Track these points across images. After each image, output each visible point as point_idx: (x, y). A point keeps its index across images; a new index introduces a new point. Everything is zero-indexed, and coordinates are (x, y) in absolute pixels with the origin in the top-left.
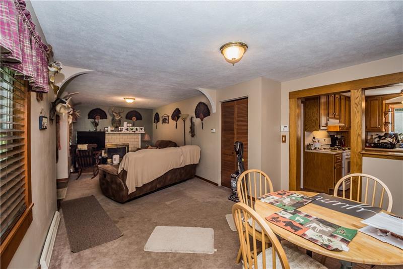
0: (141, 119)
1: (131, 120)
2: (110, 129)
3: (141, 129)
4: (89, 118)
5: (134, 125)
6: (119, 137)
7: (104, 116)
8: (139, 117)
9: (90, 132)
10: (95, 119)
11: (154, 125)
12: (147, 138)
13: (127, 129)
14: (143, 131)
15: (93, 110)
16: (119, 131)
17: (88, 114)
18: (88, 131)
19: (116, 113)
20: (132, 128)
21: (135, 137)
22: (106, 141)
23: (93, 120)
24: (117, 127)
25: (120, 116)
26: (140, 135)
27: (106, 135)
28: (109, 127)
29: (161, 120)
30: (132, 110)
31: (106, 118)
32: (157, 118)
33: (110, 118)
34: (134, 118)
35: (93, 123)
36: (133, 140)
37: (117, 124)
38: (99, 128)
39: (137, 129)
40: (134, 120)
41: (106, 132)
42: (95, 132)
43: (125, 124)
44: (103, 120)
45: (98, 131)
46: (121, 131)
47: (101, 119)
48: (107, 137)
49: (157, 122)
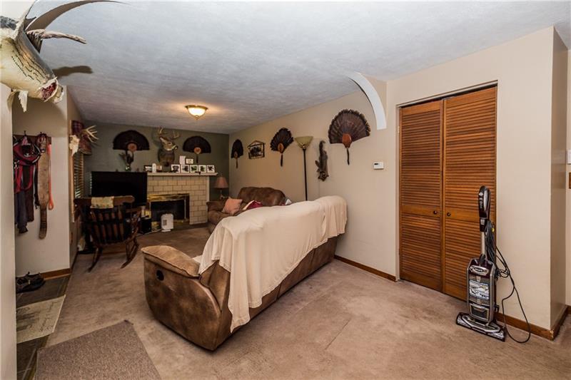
0: (210, 151)
1: (193, 152)
2: (154, 167)
3: (210, 169)
4: (114, 148)
5: (197, 161)
6: (171, 182)
7: (143, 144)
8: (206, 148)
9: (117, 173)
10: (126, 150)
11: (232, 161)
12: (221, 183)
13: (186, 169)
14: (213, 172)
15: (122, 134)
16: (171, 171)
17: (112, 140)
18: (114, 170)
19: (165, 139)
20: (193, 166)
21: (199, 182)
22: (149, 189)
23: (124, 151)
24: (167, 165)
25: (174, 144)
26: (208, 178)
27: (148, 178)
28: (154, 165)
29: (246, 151)
30: (194, 135)
31: (148, 149)
32: (238, 149)
33: (154, 148)
34: (198, 150)
35: (122, 157)
36: (196, 188)
37: (167, 161)
38: (134, 167)
39: (202, 169)
40: (198, 153)
41: (149, 174)
42: (127, 174)
43: (182, 159)
44: (143, 151)
45: (133, 171)
46: (175, 171)
47: (138, 150)
48: (150, 182)
49: (239, 156)
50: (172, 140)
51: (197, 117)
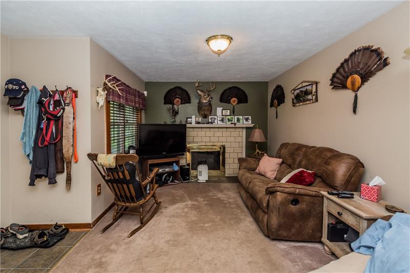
0: (246, 101)
1: (230, 103)
2: (193, 120)
3: (247, 120)
4: (165, 104)
5: (234, 112)
6: (209, 133)
7: (186, 100)
8: (243, 98)
9: (165, 125)
10: (173, 104)
11: (271, 111)
12: (258, 136)
13: (222, 120)
14: (249, 124)
15: (171, 90)
16: (208, 123)
17: (163, 97)
18: (163, 123)
19: (202, 91)
20: (230, 117)
21: (235, 133)
22: (188, 139)
23: (171, 106)
24: (205, 116)
25: (209, 96)
26: (245, 130)
27: (187, 130)
28: (193, 117)
29: (289, 97)
30: (231, 86)
31: (190, 103)
32: (279, 96)
33: (194, 101)
34: (234, 101)
35: (169, 110)
36: (232, 139)
37: (205, 111)
38: (179, 120)
39: (238, 120)
40: (234, 104)
41: (188, 125)
42: (173, 125)
43: (219, 110)
44: (186, 104)
45: (178, 122)
46: (211, 123)
47: (181, 104)
48: (190, 134)
49: (279, 105)
50: (209, 93)
51: (219, 53)
